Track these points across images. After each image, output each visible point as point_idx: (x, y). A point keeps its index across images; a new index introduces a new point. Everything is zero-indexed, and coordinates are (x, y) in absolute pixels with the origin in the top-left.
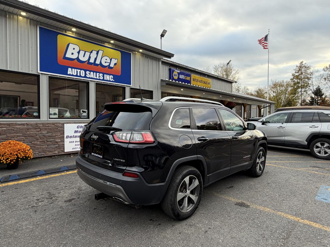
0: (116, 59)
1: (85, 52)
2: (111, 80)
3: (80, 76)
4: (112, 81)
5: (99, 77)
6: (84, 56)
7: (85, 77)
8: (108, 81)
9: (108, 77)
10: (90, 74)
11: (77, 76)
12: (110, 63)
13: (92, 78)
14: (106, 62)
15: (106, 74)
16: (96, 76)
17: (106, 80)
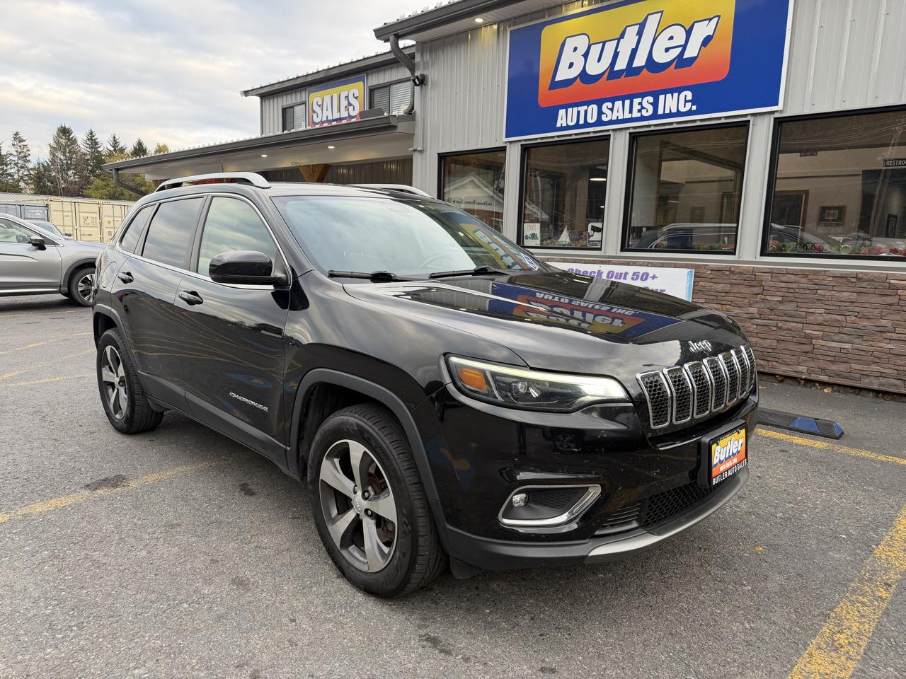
0: (710, 20)
1: (604, 43)
2: (682, 109)
3: (586, 125)
4: (690, 113)
5: (639, 111)
6: (599, 61)
7: (599, 122)
8: (671, 115)
9: (670, 103)
10: (612, 110)
11: (577, 126)
12: (684, 47)
13: (618, 121)
14: (667, 50)
15: (665, 92)
16: (631, 112)
17: (664, 116)
